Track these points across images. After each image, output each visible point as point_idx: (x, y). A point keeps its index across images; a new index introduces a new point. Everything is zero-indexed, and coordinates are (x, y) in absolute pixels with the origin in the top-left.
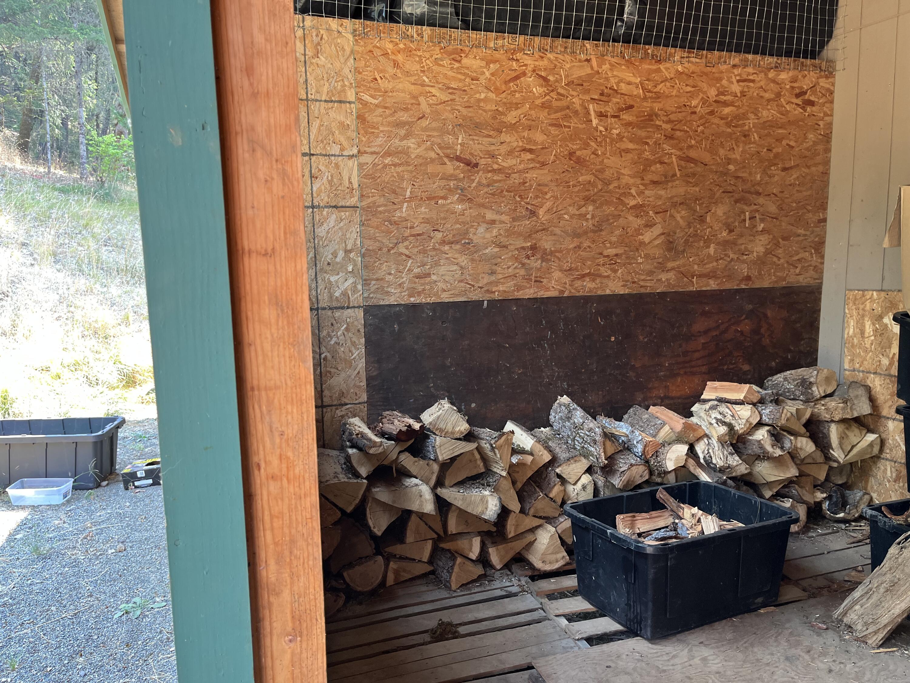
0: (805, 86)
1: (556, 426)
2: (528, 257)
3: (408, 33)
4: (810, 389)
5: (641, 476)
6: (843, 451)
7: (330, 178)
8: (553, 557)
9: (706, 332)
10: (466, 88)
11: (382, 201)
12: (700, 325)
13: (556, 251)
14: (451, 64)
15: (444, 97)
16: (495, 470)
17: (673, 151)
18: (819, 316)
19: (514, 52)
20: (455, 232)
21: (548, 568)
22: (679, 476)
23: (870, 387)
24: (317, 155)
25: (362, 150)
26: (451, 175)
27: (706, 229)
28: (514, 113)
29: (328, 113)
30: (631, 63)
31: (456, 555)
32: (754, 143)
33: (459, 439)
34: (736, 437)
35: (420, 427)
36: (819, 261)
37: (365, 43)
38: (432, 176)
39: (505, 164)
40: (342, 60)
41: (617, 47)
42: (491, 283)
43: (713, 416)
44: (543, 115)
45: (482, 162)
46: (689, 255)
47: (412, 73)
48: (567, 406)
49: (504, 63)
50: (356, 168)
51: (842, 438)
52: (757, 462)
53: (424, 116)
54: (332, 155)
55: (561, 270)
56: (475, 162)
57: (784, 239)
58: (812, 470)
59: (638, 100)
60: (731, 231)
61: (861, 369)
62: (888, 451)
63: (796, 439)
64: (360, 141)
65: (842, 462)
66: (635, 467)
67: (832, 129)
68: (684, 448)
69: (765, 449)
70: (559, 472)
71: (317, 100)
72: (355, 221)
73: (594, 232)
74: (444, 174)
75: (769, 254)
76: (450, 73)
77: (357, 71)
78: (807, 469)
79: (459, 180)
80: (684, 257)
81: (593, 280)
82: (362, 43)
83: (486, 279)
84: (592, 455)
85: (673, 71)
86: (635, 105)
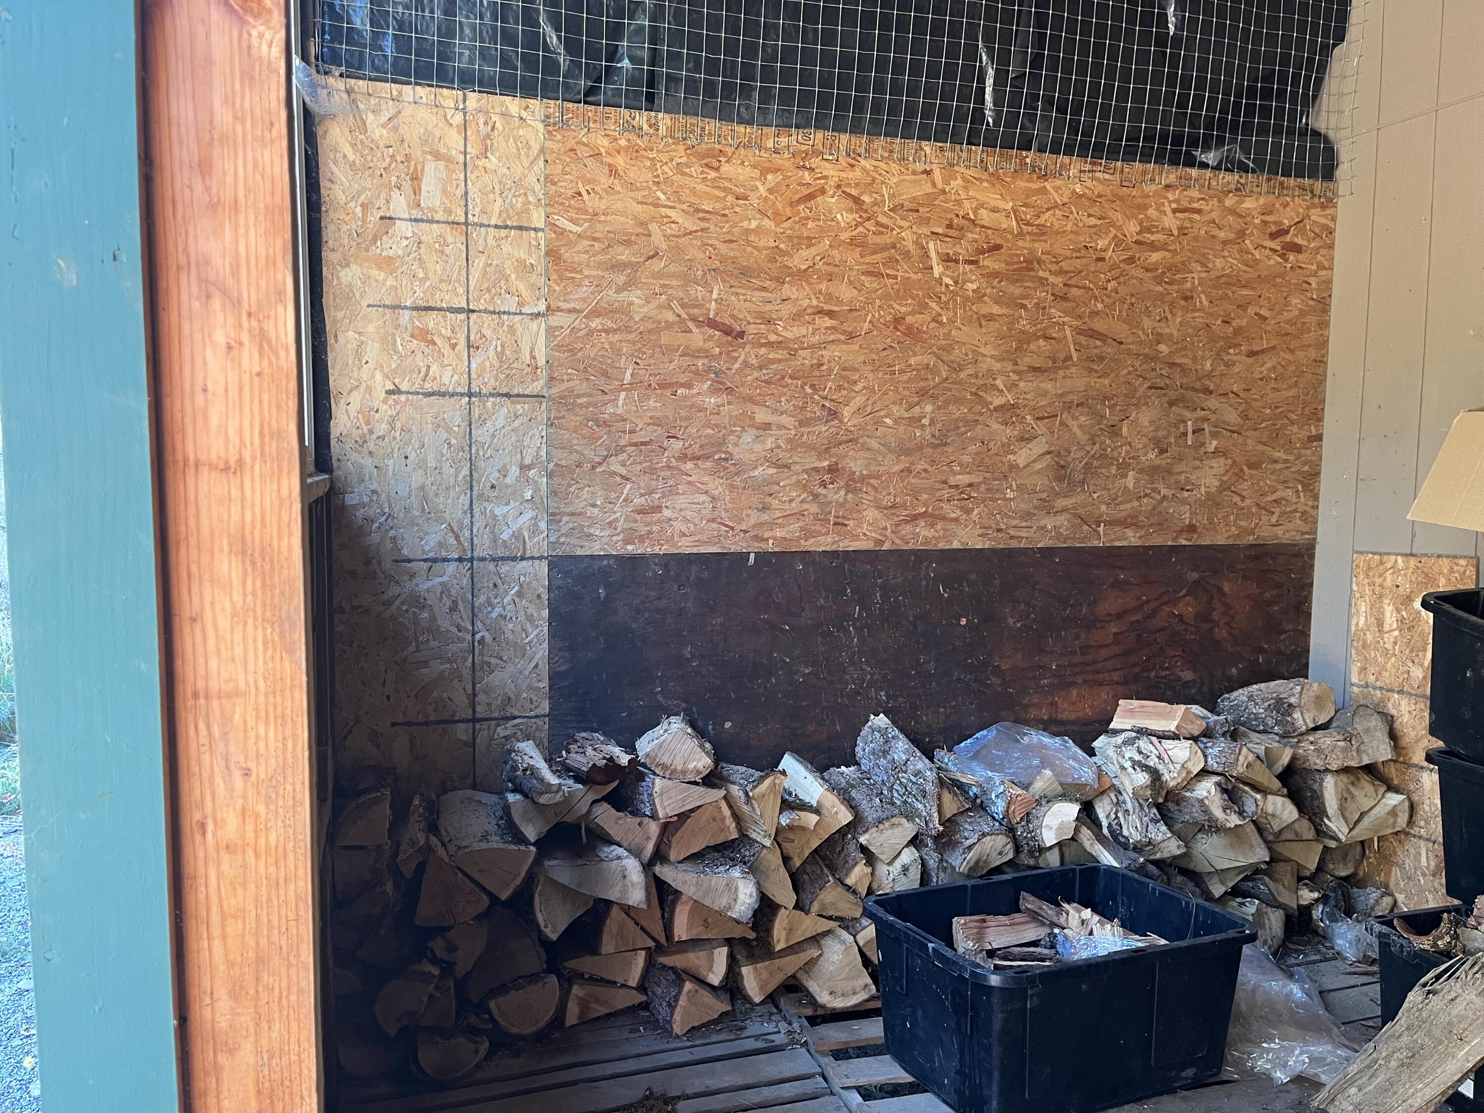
0: (1286, 221)
1: (865, 765)
2: (824, 485)
3: (635, 123)
4: (1290, 715)
5: (1000, 853)
6: (1346, 822)
7: (499, 349)
8: (848, 986)
9: (1120, 616)
10: (727, 212)
11: (584, 387)
12: (1109, 605)
13: (870, 476)
14: (702, 172)
15: (691, 224)
16: (754, 835)
17: (1066, 319)
18: (1310, 593)
19: (806, 156)
20: (704, 441)
21: (839, 1003)
22: (1067, 855)
23: (1392, 717)
24: (480, 311)
25: (553, 306)
26: (699, 350)
27: (1121, 446)
28: (805, 253)
29: (499, 246)
30: (998, 178)
31: (684, 976)
32: (1199, 310)
33: (695, 783)
34: (1164, 793)
35: (629, 761)
36: (1310, 503)
37: (564, 137)
38: (669, 350)
39: (789, 335)
40: (526, 164)
41: (976, 152)
42: (761, 525)
43: (1128, 755)
44: (852, 257)
45: (751, 329)
46: (1092, 488)
47: (638, 185)
48: (883, 732)
49: (789, 174)
50: (542, 333)
51: (1344, 800)
52: (1199, 836)
53: (656, 254)
54: (504, 313)
55: (877, 507)
56: (739, 329)
57: (1251, 466)
58: (1294, 852)
59: (1010, 237)
60: (1162, 451)
61: (1378, 684)
62: (1422, 824)
63: (1265, 799)
64: (551, 291)
65: (1343, 839)
66: (989, 838)
67: (1331, 289)
68: (1072, 810)
69: (1211, 813)
70: (864, 843)
71: (482, 225)
72: (539, 418)
73: (934, 446)
74: (687, 347)
75: (1225, 490)
76: (701, 187)
77: (549, 180)
78: (1283, 850)
79: (714, 358)
80: (1083, 490)
81: (932, 526)
82: (559, 137)
83: (754, 518)
84: (920, 816)
85: (1067, 193)
86: (1005, 244)
